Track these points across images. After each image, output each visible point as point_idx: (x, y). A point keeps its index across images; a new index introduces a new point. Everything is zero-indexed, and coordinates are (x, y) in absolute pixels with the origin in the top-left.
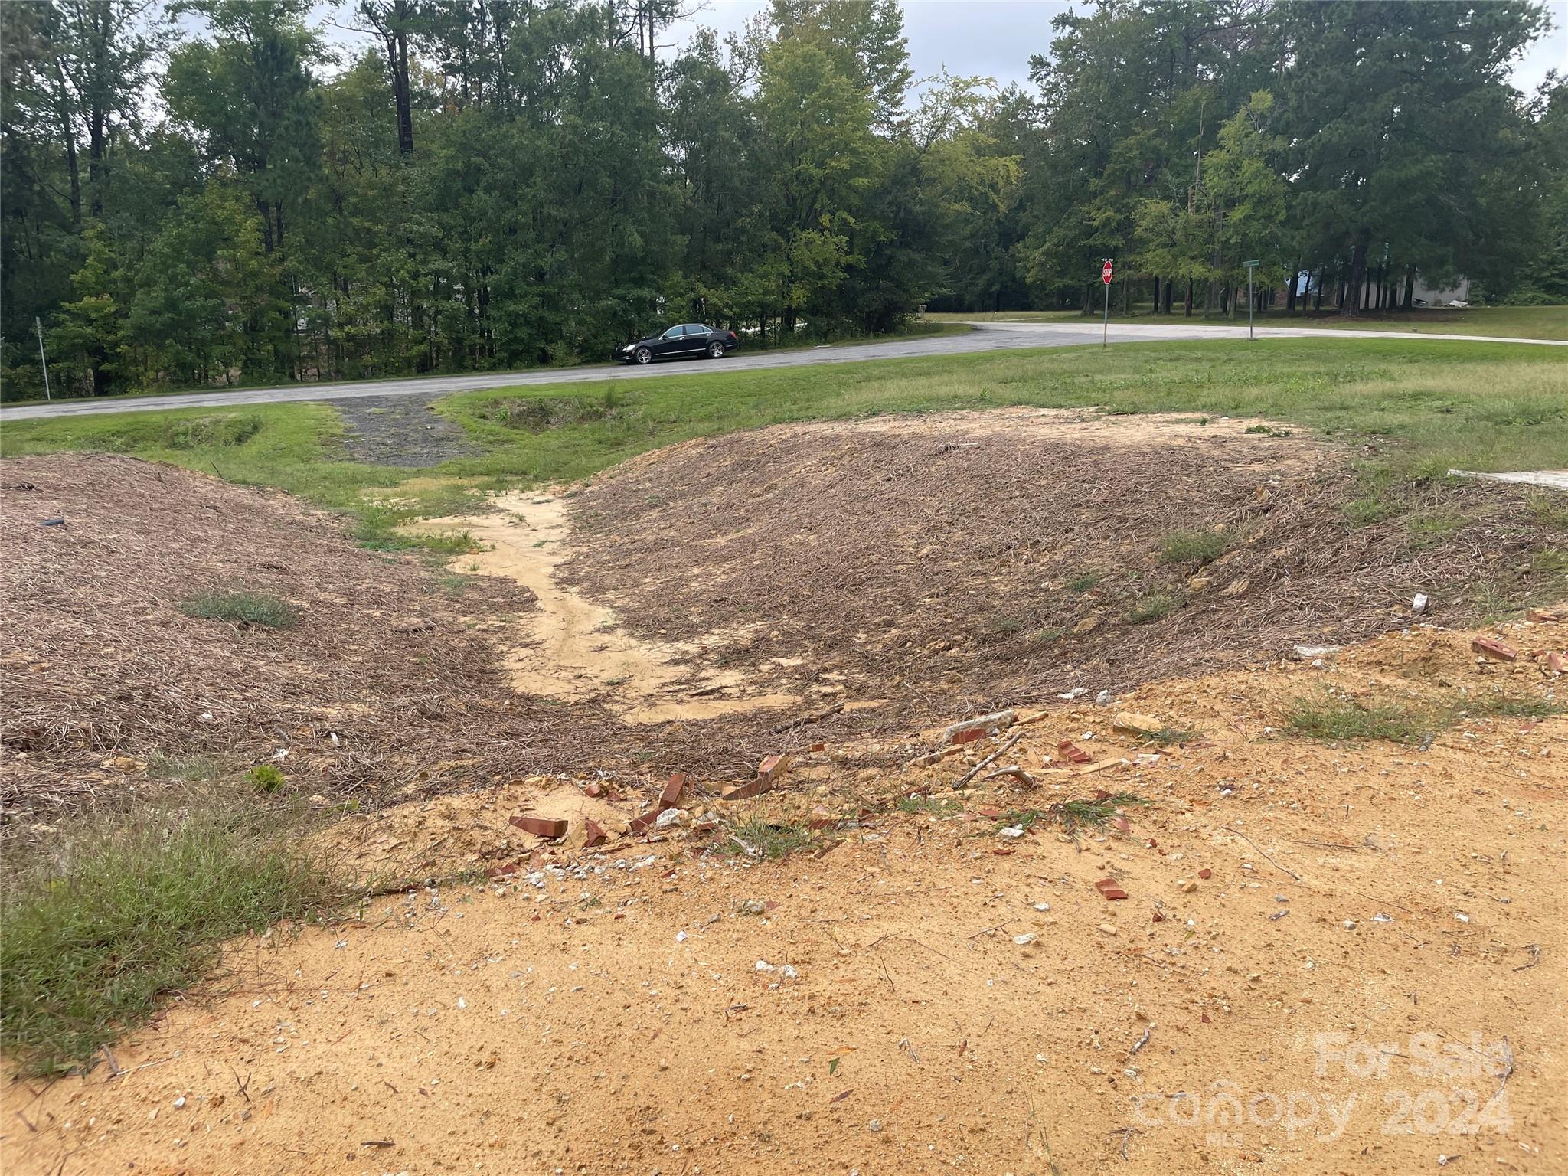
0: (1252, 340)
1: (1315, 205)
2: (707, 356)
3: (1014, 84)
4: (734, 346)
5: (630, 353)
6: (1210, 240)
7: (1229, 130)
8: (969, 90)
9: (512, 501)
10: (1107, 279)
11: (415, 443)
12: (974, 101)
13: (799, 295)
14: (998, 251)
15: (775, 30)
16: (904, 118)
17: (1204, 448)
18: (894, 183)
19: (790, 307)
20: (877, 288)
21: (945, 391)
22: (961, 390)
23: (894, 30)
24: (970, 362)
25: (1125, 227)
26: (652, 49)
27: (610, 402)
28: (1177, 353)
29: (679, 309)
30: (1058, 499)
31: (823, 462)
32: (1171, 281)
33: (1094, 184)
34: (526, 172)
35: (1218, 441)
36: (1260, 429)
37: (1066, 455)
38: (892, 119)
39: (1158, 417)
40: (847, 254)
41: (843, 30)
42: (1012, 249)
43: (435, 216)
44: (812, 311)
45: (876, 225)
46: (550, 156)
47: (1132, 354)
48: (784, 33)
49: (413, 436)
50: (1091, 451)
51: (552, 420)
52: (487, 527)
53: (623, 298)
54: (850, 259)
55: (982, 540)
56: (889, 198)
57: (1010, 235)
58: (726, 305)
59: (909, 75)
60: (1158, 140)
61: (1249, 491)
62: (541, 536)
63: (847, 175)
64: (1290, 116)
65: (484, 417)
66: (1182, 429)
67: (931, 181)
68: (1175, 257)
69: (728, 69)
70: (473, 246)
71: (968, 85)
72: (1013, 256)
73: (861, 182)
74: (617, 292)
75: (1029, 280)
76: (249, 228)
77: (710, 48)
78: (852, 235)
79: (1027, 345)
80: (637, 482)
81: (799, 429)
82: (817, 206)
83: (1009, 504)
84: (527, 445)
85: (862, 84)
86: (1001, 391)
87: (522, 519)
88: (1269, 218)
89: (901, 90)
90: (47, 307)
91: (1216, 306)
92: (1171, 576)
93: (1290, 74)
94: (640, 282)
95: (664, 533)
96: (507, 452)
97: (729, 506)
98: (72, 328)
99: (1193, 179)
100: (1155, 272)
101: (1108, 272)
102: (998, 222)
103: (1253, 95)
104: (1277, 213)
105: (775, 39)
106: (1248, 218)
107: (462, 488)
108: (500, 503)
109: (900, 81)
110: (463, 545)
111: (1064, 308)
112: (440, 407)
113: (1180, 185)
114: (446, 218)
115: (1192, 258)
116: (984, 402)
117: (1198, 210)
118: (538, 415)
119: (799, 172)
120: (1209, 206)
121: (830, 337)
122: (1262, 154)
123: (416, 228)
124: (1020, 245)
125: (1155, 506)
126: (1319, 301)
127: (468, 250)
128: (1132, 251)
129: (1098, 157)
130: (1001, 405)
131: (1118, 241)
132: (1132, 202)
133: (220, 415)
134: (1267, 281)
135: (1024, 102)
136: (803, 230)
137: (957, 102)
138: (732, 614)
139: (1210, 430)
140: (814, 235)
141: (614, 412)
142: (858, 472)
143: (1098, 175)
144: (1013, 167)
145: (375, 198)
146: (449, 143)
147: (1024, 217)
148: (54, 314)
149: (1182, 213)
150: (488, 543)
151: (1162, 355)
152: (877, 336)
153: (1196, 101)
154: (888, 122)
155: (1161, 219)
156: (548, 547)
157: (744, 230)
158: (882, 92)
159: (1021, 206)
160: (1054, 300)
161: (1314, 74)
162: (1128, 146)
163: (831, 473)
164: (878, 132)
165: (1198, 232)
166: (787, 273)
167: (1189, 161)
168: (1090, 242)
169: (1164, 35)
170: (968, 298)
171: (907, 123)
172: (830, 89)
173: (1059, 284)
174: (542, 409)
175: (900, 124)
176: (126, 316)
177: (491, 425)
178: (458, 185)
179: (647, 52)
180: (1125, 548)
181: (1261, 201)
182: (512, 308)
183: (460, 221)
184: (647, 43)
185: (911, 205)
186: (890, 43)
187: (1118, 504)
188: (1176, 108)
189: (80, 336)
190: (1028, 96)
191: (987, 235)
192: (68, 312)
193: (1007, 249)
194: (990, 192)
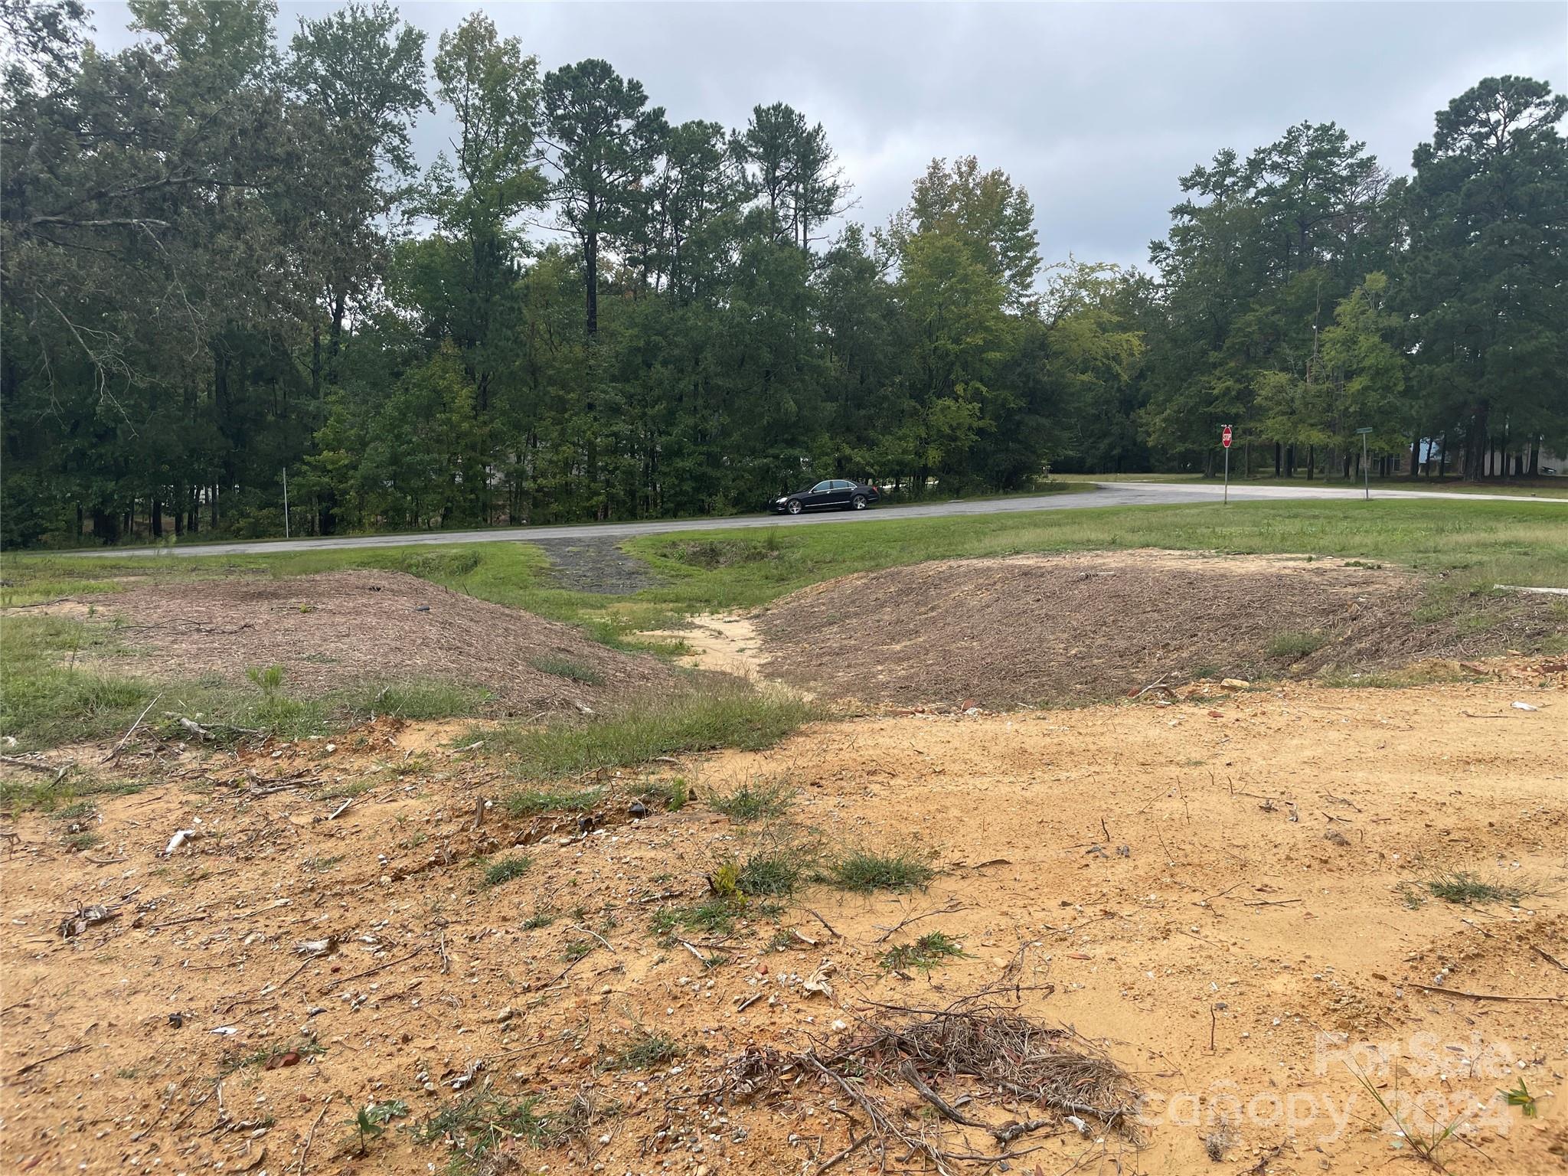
0: (1368, 500)
1: (1431, 377)
2: (851, 507)
3: (1133, 267)
4: (875, 500)
5: (782, 505)
6: (1329, 408)
7: (1345, 308)
8: (1095, 275)
9: (704, 619)
10: (1227, 443)
11: (611, 576)
12: (1097, 284)
13: (934, 456)
14: (1119, 417)
15: (916, 223)
16: (1033, 299)
17: (1307, 576)
18: (1024, 356)
19: (925, 466)
20: (1007, 450)
21: (1077, 537)
22: (1093, 536)
23: (1025, 223)
24: (1098, 516)
25: (1246, 395)
26: (805, 241)
27: (772, 545)
28: (1295, 511)
29: (826, 466)
30: (1183, 612)
31: (978, 587)
32: (1291, 446)
33: (1214, 356)
34: (698, 348)
35: (1320, 572)
36: (1357, 564)
37: (1191, 582)
38: (1021, 300)
39: (1271, 556)
40: (980, 419)
41: (976, 224)
42: (1132, 416)
43: (619, 385)
44: (945, 470)
45: (1005, 394)
46: (720, 335)
47: (1252, 511)
48: (925, 227)
49: (608, 570)
50: (1212, 578)
51: (722, 560)
52: (695, 638)
53: (776, 457)
54: (981, 424)
55: (1122, 644)
56: (1019, 370)
57: (1131, 402)
58: (868, 464)
59: (1038, 261)
60: (1277, 317)
61: (1342, 606)
62: (742, 644)
63: (981, 350)
64: (1405, 294)
65: (665, 556)
66: (1291, 564)
67: (1057, 354)
68: (1295, 425)
69: (873, 258)
70: (650, 411)
71: (1093, 269)
72: (1133, 422)
73: (994, 355)
74: (771, 451)
75: (1150, 444)
76: (464, 397)
77: (858, 240)
78: (983, 400)
79: (1150, 502)
80: (812, 606)
81: (953, 563)
82: (953, 377)
83: (1143, 617)
84: (704, 579)
85: (995, 271)
86: (1129, 537)
87: (720, 633)
88: (1387, 389)
89: (1030, 275)
90: (291, 459)
91: (1339, 471)
92: (1277, 666)
93: (1404, 258)
94: (792, 443)
95: (846, 642)
96: (688, 584)
97: (899, 621)
98: (312, 477)
99: (1310, 353)
100: (1276, 438)
101: (1227, 437)
102: (1119, 390)
103: (1368, 277)
104: (1395, 385)
105: (915, 231)
106: (1366, 389)
107: (662, 611)
108: (697, 621)
109: (1030, 266)
110: (681, 649)
111: (1185, 471)
112: (626, 548)
113: (1299, 357)
114: (628, 388)
115: (1312, 425)
116: (1114, 545)
117: (1316, 380)
118: (709, 555)
119: (936, 348)
120: (1328, 377)
121: (962, 493)
122: (1378, 330)
123: (603, 396)
124: (1142, 412)
125: (1264, 618)
126: (1443, 467)
127: (645, 414)
128: (1251, 418)
129: (1218, 333)
130: (1131, 547)
131: (1239, 409)
132: (1251, 373)
133: (444, 551)
134: (1387, 448)
135: (1144, 283)
136: (939, 398)
137: (1082, 284)
138: (916, 697)
139: (1314, 565)
140: (948, 402)
141: (776, 553)
142: (1010, 594)
143: (1217, 348)
144: (1136, 342)
145: (569, 370)
146: (633, 325)
147: (1145, 386)
148: (298, 465)
149: (1301, 384)
150: (700, 650)
151: (1281, 512)
152: (1006, 493)
153: (1313, 282)
154: (1018, 302)
155: (1280, 389)
156: (748, 653)
157: (885, 398)
158: (1013, 276)
159: (1141, 375)
160: (1175, 463)
161: (1427, 258)
162: (1248, 322)
163: (986, 597)
164: (1009, 311)
165: (1317, 400)
166: (924, 435)
167: (1307, 336)
168: (1211, 409)
169: (1279, 222)
170: (1089, 462)
171: (1037, 302)
172: (966, 275)
173: (1180, 448)
174: (712, 550)
175: (1029, 304)
176: (355, 468)
177: (672, 562)
178: (639, 360)
179: (801, 243)
180: (1239, 648)
181: (1378, 373)
182: (680, 464)
183: (639, 390)
184: (801, 236)
185: (1040, 376)
186: (1020, 234)
187: (1234, 616)
188: (1292, 287)
189: (318, 484)
190: (1147, 277)
191: (1107, 402)
192: (308, 464)
193: (1128, 415)
194: (1113, 364)
